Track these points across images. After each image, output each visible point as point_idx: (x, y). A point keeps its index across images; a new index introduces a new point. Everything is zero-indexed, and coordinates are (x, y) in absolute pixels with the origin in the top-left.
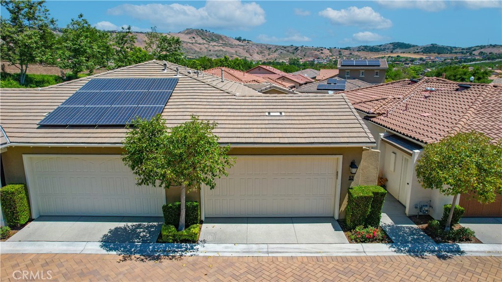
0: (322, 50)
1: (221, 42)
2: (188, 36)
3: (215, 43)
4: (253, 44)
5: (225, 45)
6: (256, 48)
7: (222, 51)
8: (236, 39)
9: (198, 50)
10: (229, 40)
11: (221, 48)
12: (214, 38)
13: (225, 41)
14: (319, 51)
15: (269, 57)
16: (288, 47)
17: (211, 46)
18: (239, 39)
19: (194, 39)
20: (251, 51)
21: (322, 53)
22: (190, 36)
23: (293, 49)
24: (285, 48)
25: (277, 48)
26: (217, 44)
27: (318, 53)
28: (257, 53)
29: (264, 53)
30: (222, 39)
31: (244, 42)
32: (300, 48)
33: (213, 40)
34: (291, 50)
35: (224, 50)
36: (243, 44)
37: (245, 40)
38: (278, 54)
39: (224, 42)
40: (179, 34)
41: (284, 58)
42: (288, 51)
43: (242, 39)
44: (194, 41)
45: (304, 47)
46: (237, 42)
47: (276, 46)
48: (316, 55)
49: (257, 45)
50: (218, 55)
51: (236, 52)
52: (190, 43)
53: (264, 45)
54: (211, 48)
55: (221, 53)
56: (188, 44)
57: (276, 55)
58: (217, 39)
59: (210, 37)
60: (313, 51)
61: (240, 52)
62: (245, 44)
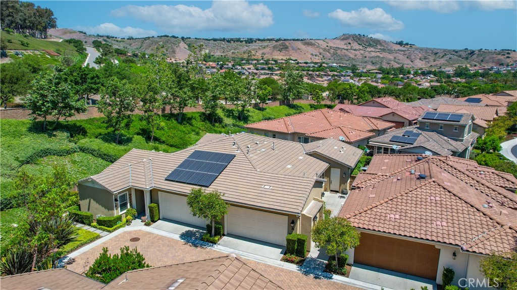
0: (508, 53)
1: (379, 47)
2: (343, 43)
3: (372, 49)
4: (417, 49)
5: (384, 50)
6: (419, 54)
7: (379, 57)
8: (397, 44)
9: (352, 56)
10: (388, 45)
11: (378, 54)
12: (371, 43)
13: (384, 46)
14: (504, 55)
15: (433, 63)
16: (461, 51)
17: (367, 52)
18: (401, 44)
19: (349, 45)
20: (413, 57)
21: (508, 57)
22: (346, 41)
23: (467, 53)
24: (457, 52)
25: (446, 53)
26: (374, 50)
27: (502, 57)
28: (420, 59)
29: (428, 58)
30: (381, 44)
31: (406, 46)
32: (477, 52)
33: (370, 45)
34: (464, 54)
35: (382, 56)
36: (404, 49)
37: (407, 44)
38: (446, 60)
39: (382, 48)
40: (335, 40)
41: (452, 65)
42: (460, 56)
43: (404, 43)
44: (349, 48)
45: (483, 50)
46: (398, 47)
47: (445, 50)
48: (499, 60)
49: (422, 49)
50: (374, 61)
51: (395, 58)
52: (345, 49)
53: (430, 49)
54: (367, 54)
55: (377, 59)
56: (343, 50)
57: (442, 61)
58: (375, 44)
59: (367, 42)
60: (495, 56)
61: (399, 58)
62: (406, 49)
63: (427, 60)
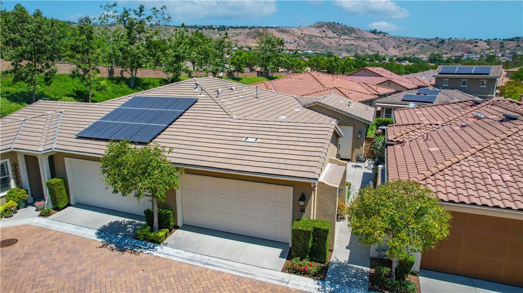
0: (476, 42)
1: (353, 35)
2: (318, 30)
3: (346, 37)
4: (390, 37)
5: (358, 38)
6: (392, 42)
7: (354, 45)
8: (370, 32)
9: (327, 44)
10: (362, 33)
11: (353, 42)
12: (346, 31)
13: (358, 34)
14: (472, 44)
15: (407, 52)
16: (432, 40)
17: (342, 40)
18: (374, 32)
19: (324, 33)
20: (387, 45)
21: (476, 46)
22: (320, 29)
23: (438, 41)
24: (428, 41)
25: (418, 41)
26: (348, 38)
27: (470, 46)
28: (394, 47)
29: (401, 47)
30: (355, 32)
31: (380, 35)
32: (446, 41)
33: (344, 33)
34: (435, 43)
35: (356, 44)
36: (378, 37)
37: (380, 33)
38: (419, 48)
39: (356, 36)
40: (309, 28)
41: (424, 53)
42: (431, 45)
43: (378, 32)
44: (324, 36)
45: (453, 39)
46: (372, 36)
47: (417, 39)
48: (468, 48)
49: (395, 38)
50: (349, 49)
51: (369, 46)
52: (320, 37)
53: (403, 38)
54: (342, 42)
55: (352, 47)
56: (318, 38)
57: (415, 49)
58: (349, 33)
59: (341, 30)
60: (464, 44)
61: (374, 46)
62: (380, 38)
63: (400, 48)
